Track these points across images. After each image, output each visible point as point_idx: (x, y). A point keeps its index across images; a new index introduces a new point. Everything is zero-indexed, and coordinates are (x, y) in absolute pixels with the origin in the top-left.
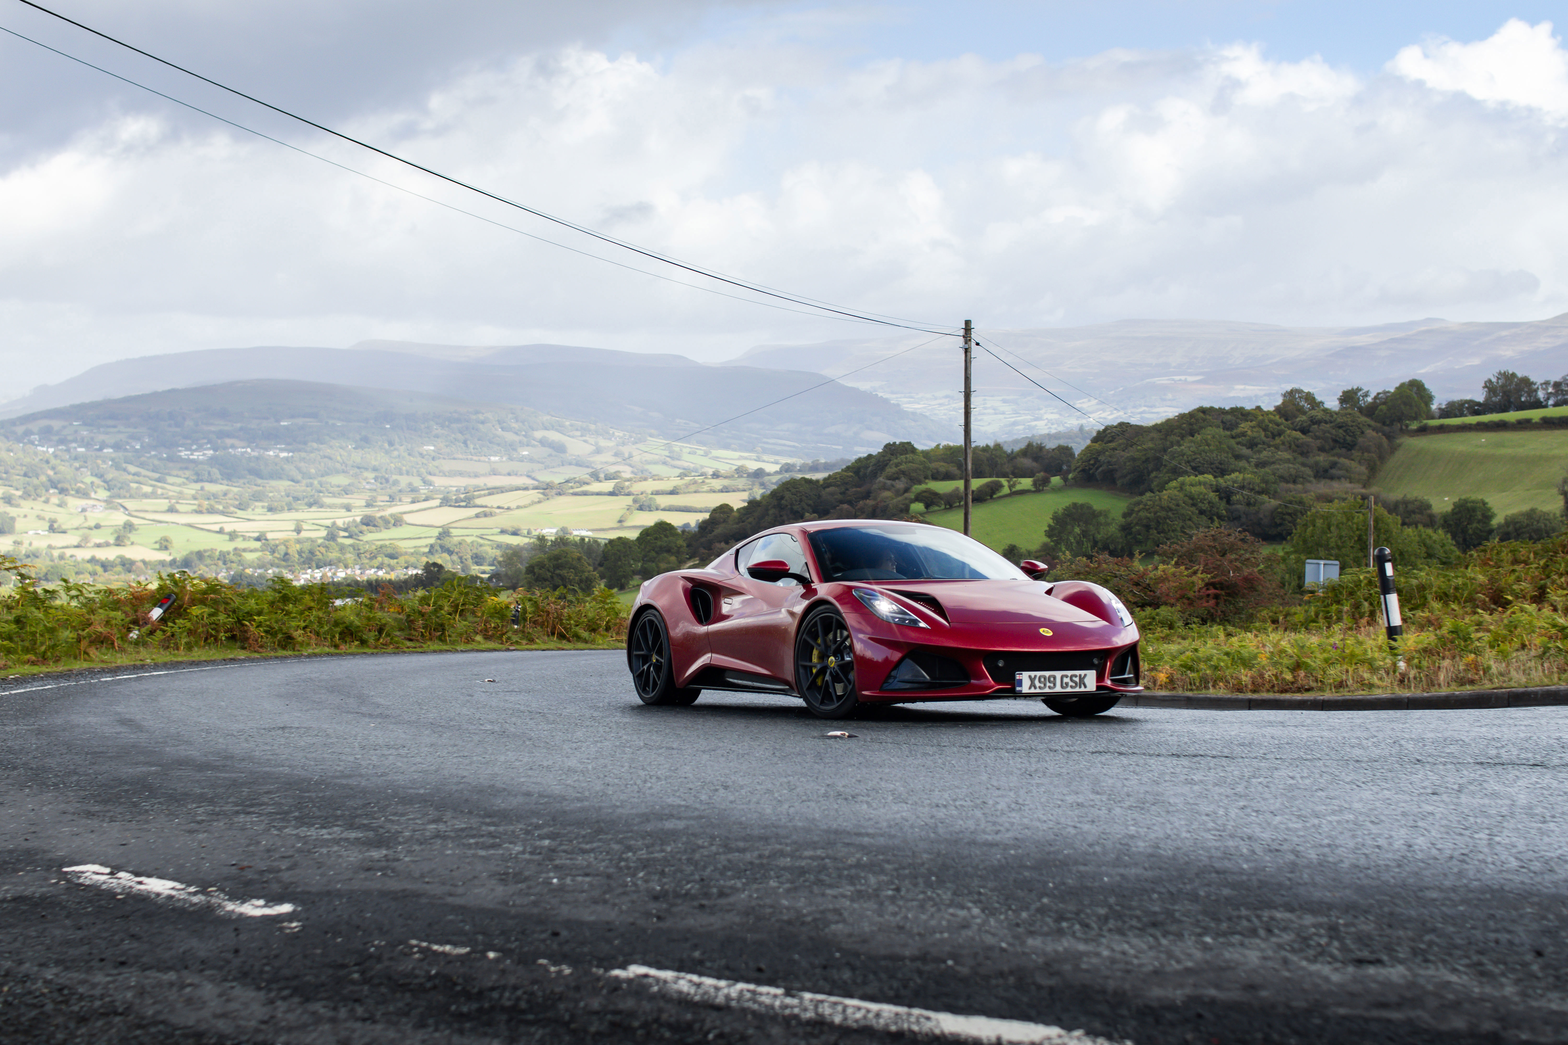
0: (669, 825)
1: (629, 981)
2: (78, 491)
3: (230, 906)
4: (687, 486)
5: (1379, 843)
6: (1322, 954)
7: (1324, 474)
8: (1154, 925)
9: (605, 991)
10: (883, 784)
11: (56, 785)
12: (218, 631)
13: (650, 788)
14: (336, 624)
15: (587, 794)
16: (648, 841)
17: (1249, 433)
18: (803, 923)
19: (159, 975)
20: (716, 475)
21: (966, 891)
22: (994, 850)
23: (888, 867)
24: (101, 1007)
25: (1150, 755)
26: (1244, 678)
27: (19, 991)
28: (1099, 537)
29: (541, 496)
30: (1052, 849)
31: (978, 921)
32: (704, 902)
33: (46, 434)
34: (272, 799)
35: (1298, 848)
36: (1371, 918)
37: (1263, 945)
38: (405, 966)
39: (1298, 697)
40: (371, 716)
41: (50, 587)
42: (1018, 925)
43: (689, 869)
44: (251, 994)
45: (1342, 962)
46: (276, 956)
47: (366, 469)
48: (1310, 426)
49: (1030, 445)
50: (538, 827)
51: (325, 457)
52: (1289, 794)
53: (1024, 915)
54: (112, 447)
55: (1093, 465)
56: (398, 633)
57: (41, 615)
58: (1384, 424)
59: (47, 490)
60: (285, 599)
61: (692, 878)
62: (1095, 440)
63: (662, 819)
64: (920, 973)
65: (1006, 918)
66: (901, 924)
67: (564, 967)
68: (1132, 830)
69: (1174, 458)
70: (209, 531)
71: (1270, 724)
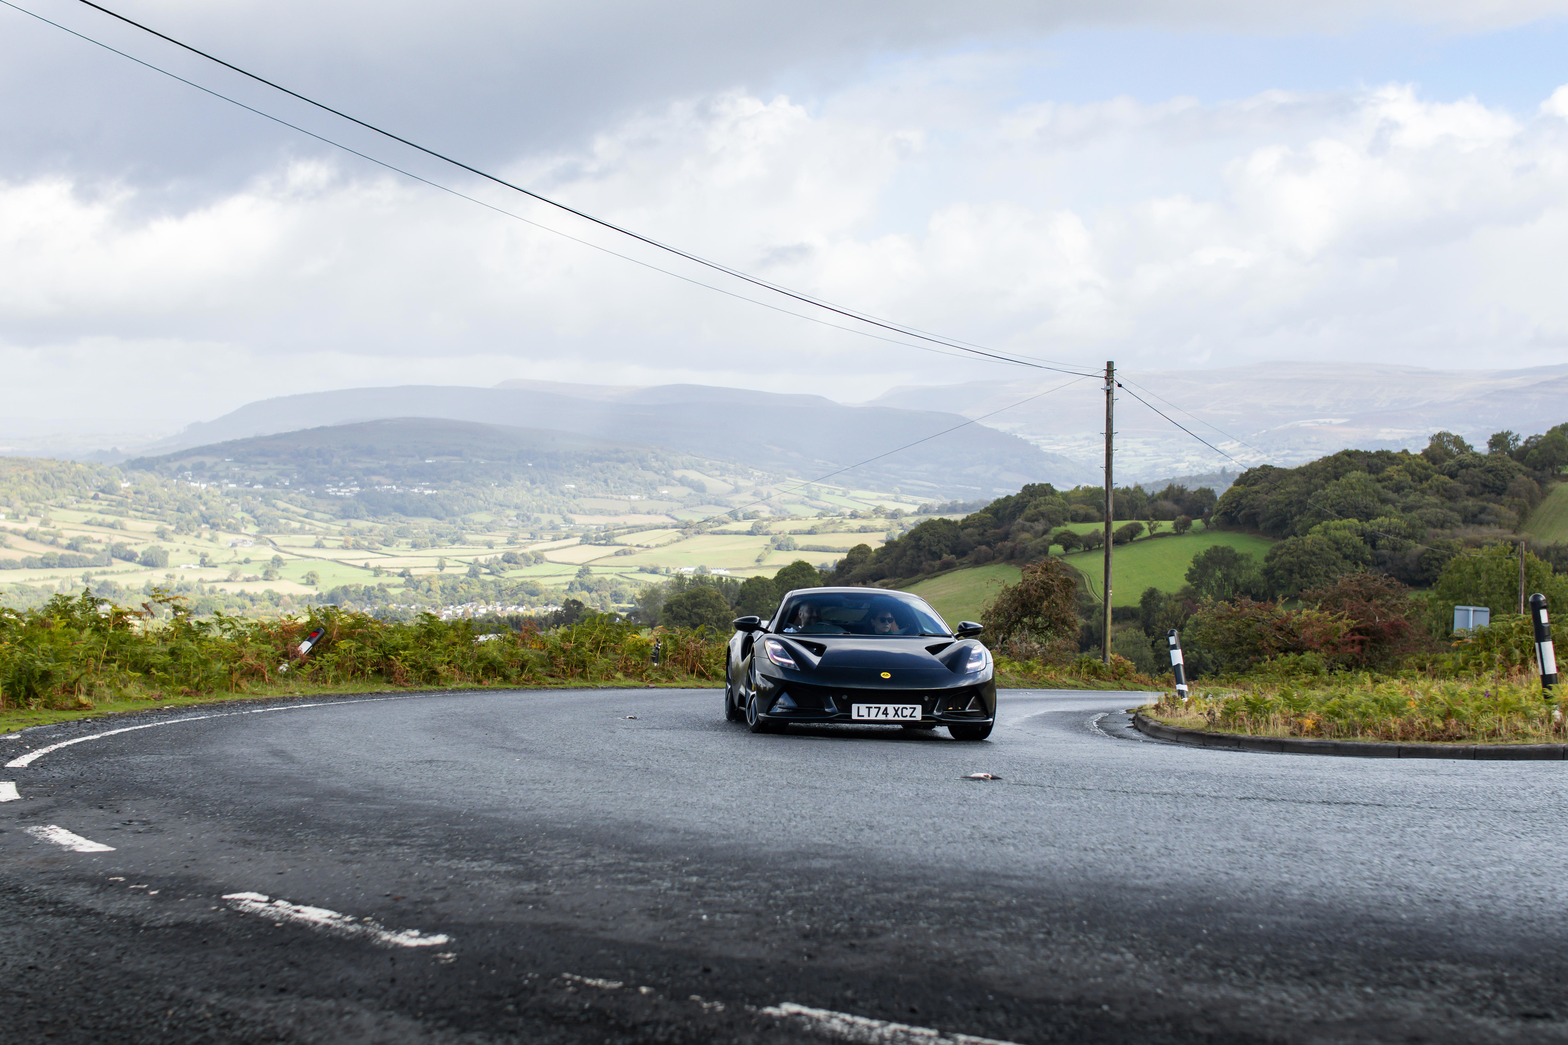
0: (816, 864)
1: (782, 1019)
2: (228, 526)
3: (386, 936)
4: (825, 525)
5: (1542, 896)
6: (1488, 1007)
7: (1472, 519)
8: (1313, 974)
9: (758, 1029)
10: (1029, 827)
11: (213, 814)
12: (364, 665)
13: (796, 827)
14: (480, 659)
15: (732, 831)
16: (796, 879)
17: (1396, 476)
18: (955, 965)
19: (318, 1002)
20: (854, 515)
21: (1118, 936)
22: (1145, 895)
23: (1037, 909)
24: (263, 1032)
25: (1300, 802)
26: (1393, 726)
27: (183, 1015)
28: (1240, 580)
29: (680, 535)
30: (1204, 895)
31: (1133, 966)
32: (854, 941)
33: (199, 471)
34: (423, 831)
35: (1458, 899)
36: (1538, 972)
37: (1426, 997)
38: (560, 999)
39: (1449, 745)
40: (515, 750)
41: (203, 619)
42: (1173, 971)
43: (837, 908)
44: (408, 1023)
45: (1510, 1016)
46: (432, 987)
47: (508, 507)
48: (1458, 470)
49: (1171, 488)
50: (685, 864)
51: (468, 494)
52: (1447, 844)
53: (1179, 961)
54: (262, 484)
55: (1235, 508)
56: (540, 669)
57: (195, 647)
58: (1535, 468)
59: (199, 525)
60: (430, 634)
61: (841, 917)
62: (1237, 483)
63: (808, 858)
64: (1075, 1017)
65: (1161, 965)
66: (1054, 967)
67: (716, 1003)
68: (1286, 877)
69: (1318, 501)
70: (354, 566)
71: (1422, 772)
